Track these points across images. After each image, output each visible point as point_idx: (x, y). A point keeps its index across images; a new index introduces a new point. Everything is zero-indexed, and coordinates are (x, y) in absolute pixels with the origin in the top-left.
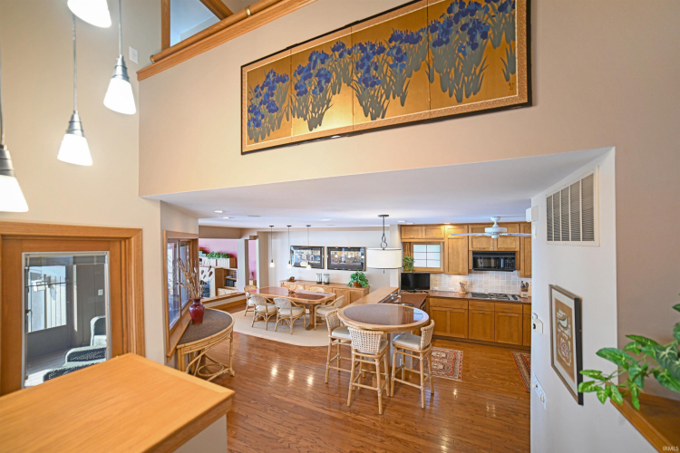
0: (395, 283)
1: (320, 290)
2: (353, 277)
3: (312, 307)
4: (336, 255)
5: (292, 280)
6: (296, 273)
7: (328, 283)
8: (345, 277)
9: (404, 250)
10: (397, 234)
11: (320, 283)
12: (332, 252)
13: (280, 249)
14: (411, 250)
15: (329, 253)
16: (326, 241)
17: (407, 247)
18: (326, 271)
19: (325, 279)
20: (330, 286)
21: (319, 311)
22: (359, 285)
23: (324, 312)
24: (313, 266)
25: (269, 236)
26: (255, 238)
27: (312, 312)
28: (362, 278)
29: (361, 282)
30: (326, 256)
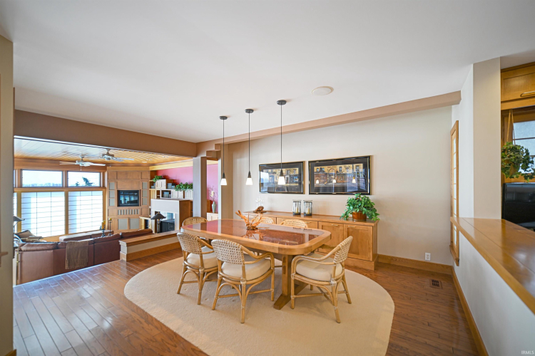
1: (301, 224)
2: (351, 203)
3: (288, 260)
5: (260, 210)
6: (266, 201)
7: (310, 215)
8: (337, 205)
11: (299, 214)
12: (316, 169)
15: (311, 170)
16: (307, 153)
18: (306, 196)
19: (305, 209)
20: (313, 219)
22: (362, 217)
24: (292, 191)
28: (369, 206)
29: (366, 212)
30: (307, 175)
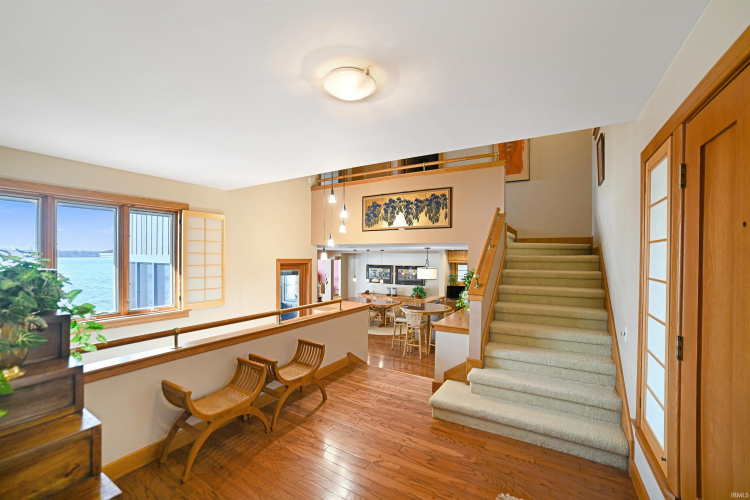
0: (442, 293)
2: (415, 290)
4: (404, 272)
5: (367, 293)
6: (370, 287)
7: (396, 295)
8: (409, 290)
9: (451, 268)
10: (444, 257)
11: (389, 295)
12: (399, 271)
13: (359, 267)
14: (456, 269)
15: (397, 271)
16: (394, 261)
17: (453, 266)
18: (394, 285)
19: (393, 292)
20: (397, 298)
21: (388, 313)
22: (419, 297)
23: (391, 314)
24: (386, 282)
25: (350, 257)
26: (338, 258)
27: (383, 315)
28: (421, 291)
29: (420, 294)
30: (394, 274)
